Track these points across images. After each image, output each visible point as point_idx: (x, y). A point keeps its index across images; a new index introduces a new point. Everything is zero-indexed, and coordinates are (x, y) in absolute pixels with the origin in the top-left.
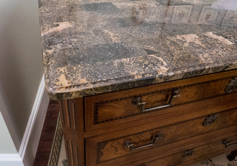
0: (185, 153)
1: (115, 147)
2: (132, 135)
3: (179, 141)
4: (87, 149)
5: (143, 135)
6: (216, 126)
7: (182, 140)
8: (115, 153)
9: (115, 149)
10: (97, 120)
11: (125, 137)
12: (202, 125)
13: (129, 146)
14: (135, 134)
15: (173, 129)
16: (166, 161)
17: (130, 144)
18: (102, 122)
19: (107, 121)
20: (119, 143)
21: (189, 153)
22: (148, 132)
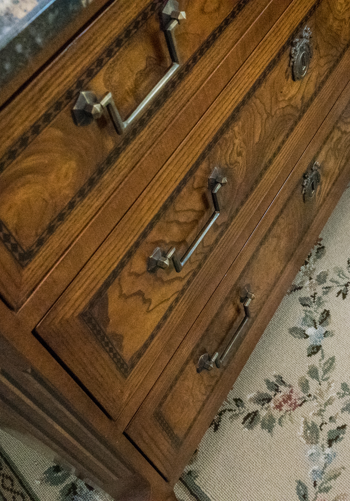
0: (303, 186)
1: (135, 294)
2: (151, 226)
3: (270, 162)
4: (64, 357)
5: (179, 206)
6: (322, 62)
7: (275, 155)
8: (148, 311)
9: (141, 298)
10: (19, 249)
11: (137, 245)
12: (292, 81)
13: (167, 262)
14: (158, 217)
15: (237, 138)
16: (279, 238)
17: (164, 255)
18: (40, 242)
19: (51, 229)
20: (137, 275)
21: (312, 179)
22: (185, 190)
